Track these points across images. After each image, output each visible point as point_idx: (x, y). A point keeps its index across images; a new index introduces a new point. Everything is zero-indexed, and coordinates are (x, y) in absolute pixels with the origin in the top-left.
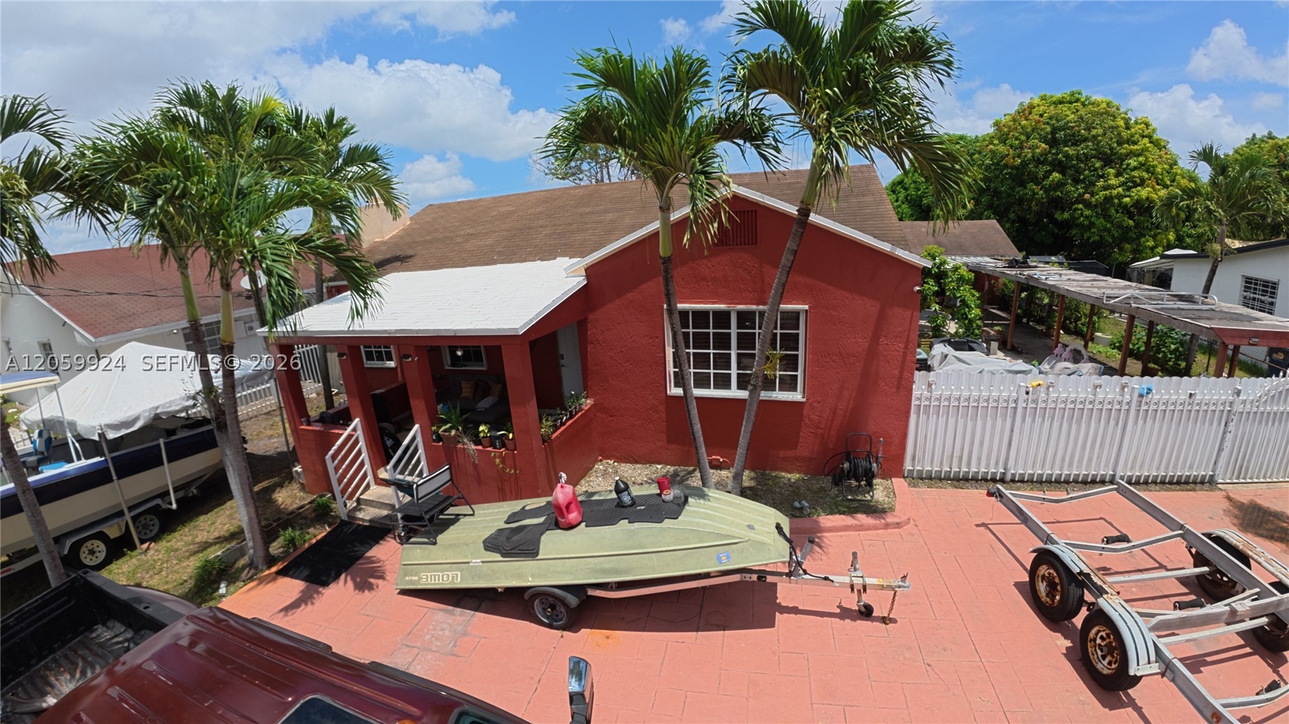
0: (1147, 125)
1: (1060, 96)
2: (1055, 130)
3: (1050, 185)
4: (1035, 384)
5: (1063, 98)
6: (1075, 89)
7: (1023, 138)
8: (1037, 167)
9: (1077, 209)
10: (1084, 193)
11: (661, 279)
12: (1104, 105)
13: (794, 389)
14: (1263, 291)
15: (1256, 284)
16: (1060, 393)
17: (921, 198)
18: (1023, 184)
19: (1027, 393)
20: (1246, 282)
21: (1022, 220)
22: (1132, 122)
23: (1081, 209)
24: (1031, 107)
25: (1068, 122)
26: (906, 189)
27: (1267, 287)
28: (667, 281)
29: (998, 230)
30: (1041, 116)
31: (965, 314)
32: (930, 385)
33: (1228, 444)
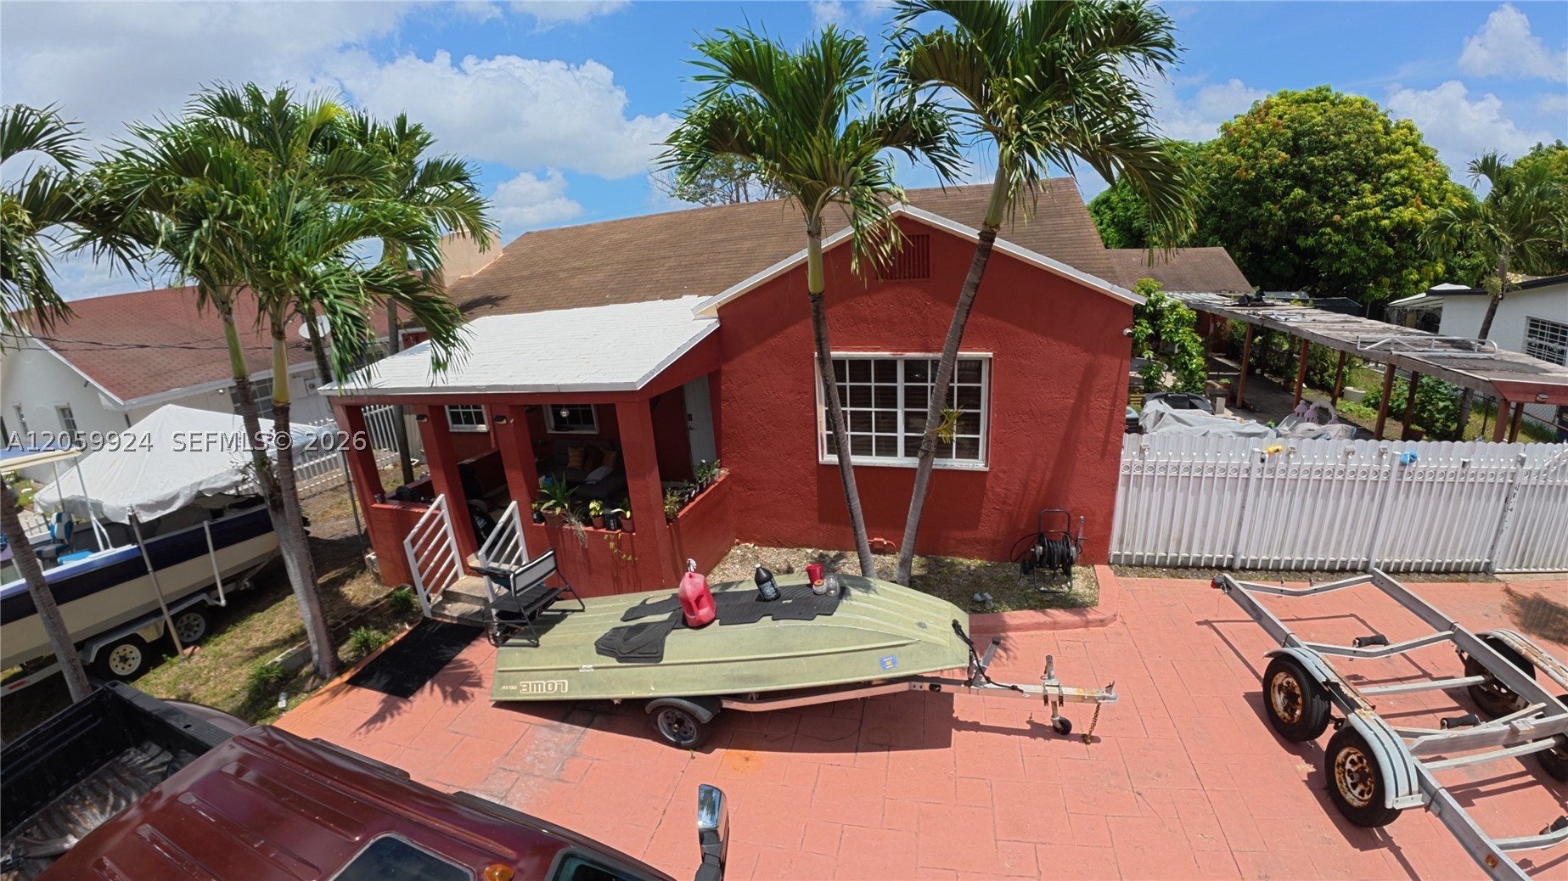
0: (1411, 130)
1: (1304, 93)
2: (1297, 136)
3: (1291, 204)
4: (1272, 449)
5: (1308, 95)
6: (1323, 85)
7: (1258, 145)
8: (1274, 181)
9: (1324, 234)
10: (1333, 214)
11: (811, 321)
12: (1358, 104)
13: (975, 455)
14: (1552, 336)
15: (1543, 328)
16: (1302, 460)
17: (1130, 220)
18: (1257, 203)
19: (1263, 461)
20: (1532, 325)
21: (1255, 247)
22: (1393, 125)
23: (1329, 234)
24: (1268, 107)
25: (1314, 125)
26: (1112, 209)
27: (1557, 331)
28: (818, 323)
29: (1226, 260)
30: (1280, 117)
31: (1185, 363)
32: (1142, 451)
33: (1508, 525)
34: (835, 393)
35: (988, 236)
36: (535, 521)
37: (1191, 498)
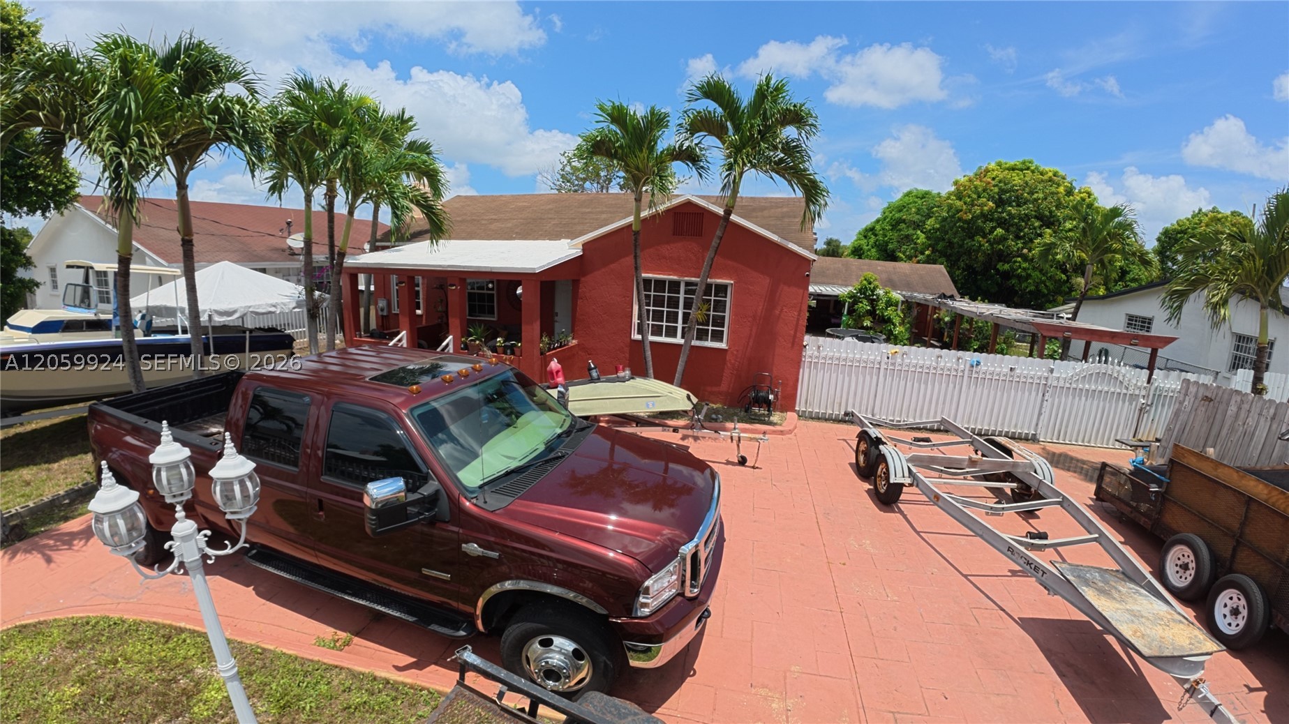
0: (1089, 194)
1: (1013, 163)
2: (1002, 191)
3: (994, 239)
4: (893, 351)
5: (1015, 165)
6: (1027, 158)
7: (975, 196)
8: (984, 223)
9: (1016, 262)
10: (1023, 248)
12: (1050, 174)
13: (721, 340)
14: (1142, 326)
15: (1136, 321)
16: (911, 359)
18: (972, 238)
19: (888, 358)
20: (1129, 320)
21: (969, 268)
22: (1077, 191)
23: (1020, 262)
24: (987, 171)
25: (1014, 185)
27: (1145, 322)
29: (944, 274)
30: (994, 179)
31: (891, 329)
32: (819, 347)
33: (1046, 410)
34: (644, 300)
35: (728, 212)
36: (462, 349)
37: (847, 379)
